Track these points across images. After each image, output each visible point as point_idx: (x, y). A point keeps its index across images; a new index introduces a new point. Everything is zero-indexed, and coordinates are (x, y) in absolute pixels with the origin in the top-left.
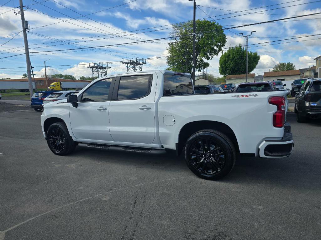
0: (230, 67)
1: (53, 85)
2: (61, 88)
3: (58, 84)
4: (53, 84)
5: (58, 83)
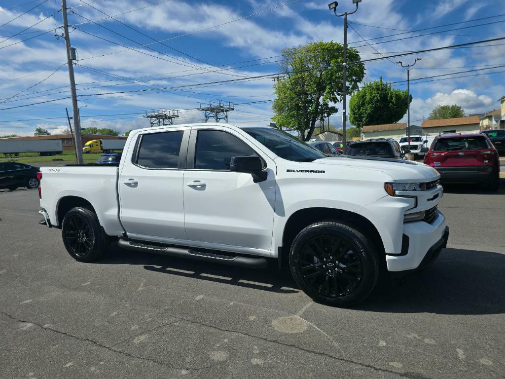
0: (366, 113)
1: (90, 145)
2: (102, 148)
3: (97, 144)
4: (89, 143)
5: (96, 142)
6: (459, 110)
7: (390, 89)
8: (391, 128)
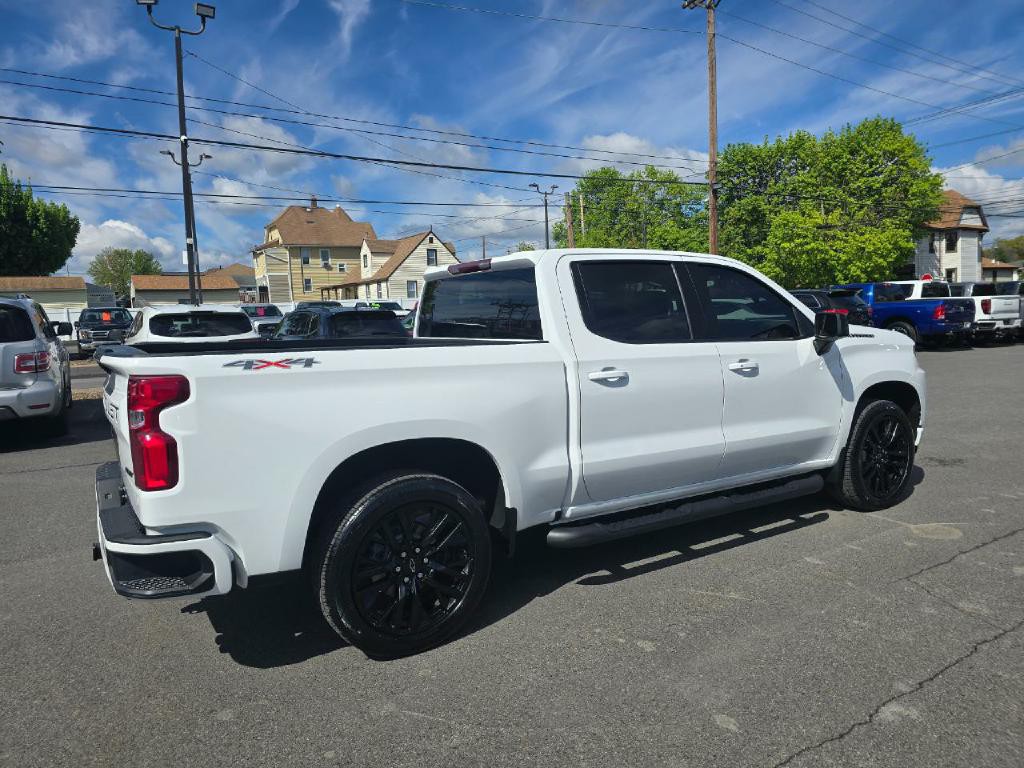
6: (151, 260)
7: (29, 197)
8: (38, 287)
